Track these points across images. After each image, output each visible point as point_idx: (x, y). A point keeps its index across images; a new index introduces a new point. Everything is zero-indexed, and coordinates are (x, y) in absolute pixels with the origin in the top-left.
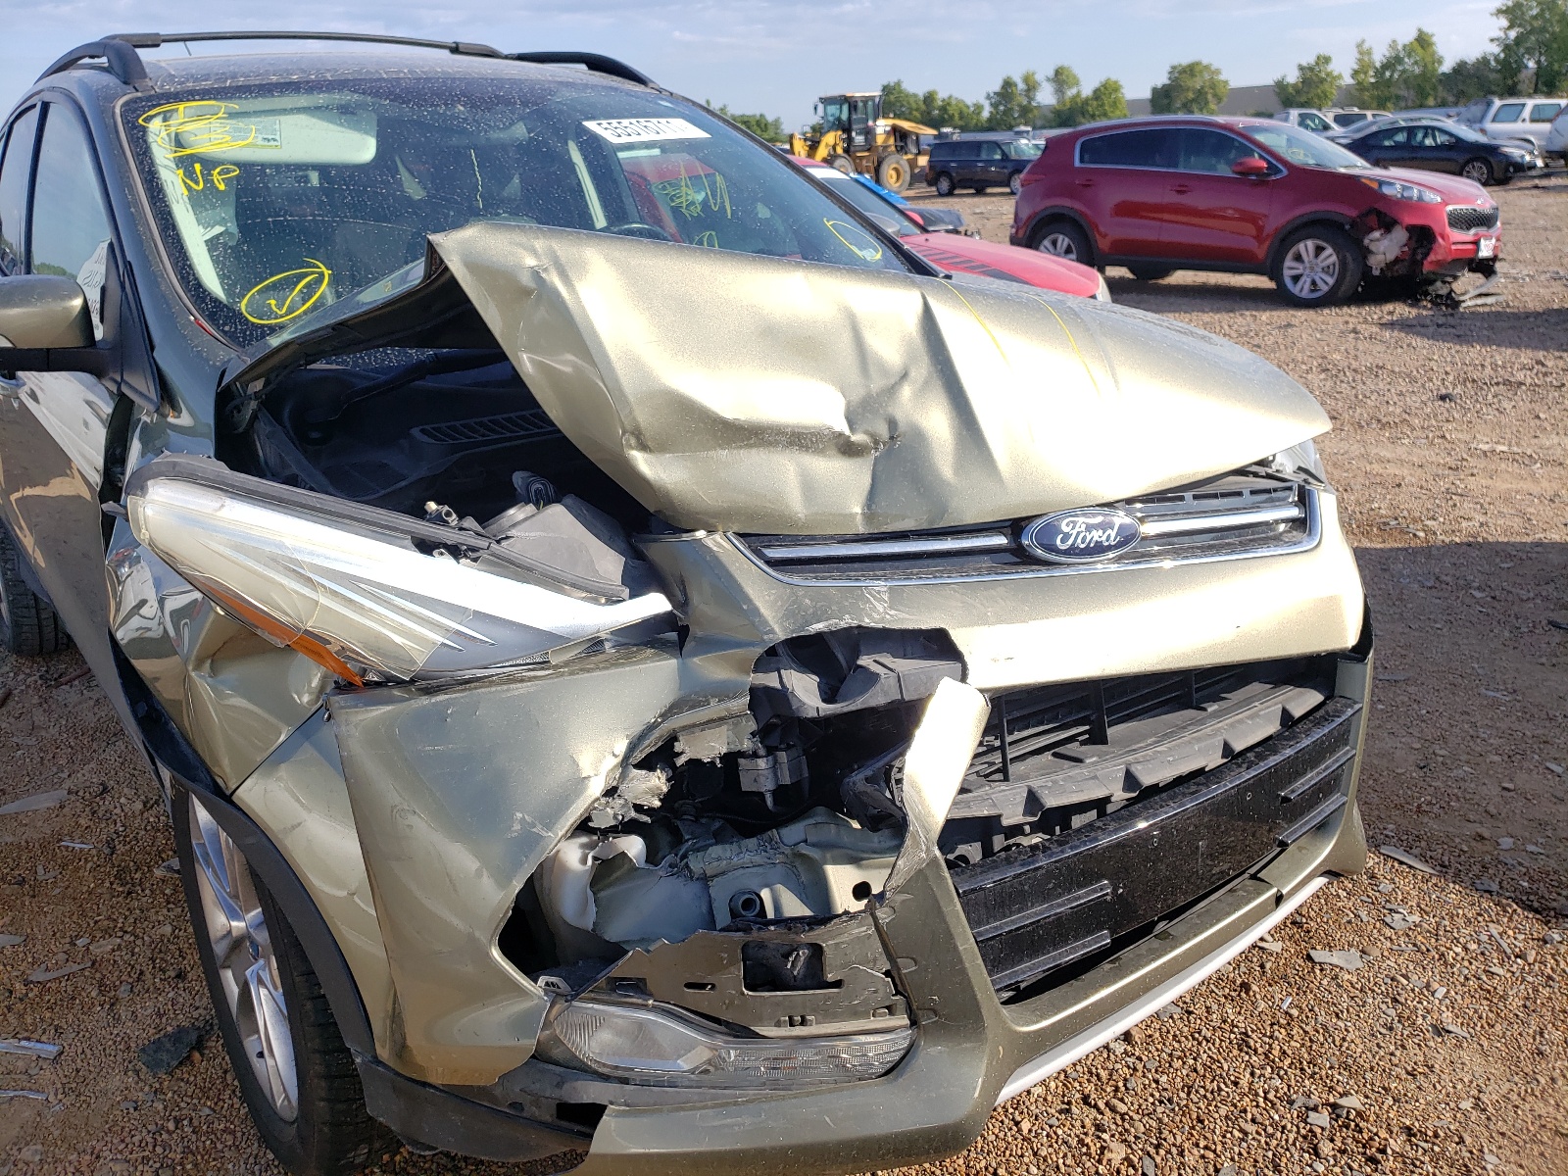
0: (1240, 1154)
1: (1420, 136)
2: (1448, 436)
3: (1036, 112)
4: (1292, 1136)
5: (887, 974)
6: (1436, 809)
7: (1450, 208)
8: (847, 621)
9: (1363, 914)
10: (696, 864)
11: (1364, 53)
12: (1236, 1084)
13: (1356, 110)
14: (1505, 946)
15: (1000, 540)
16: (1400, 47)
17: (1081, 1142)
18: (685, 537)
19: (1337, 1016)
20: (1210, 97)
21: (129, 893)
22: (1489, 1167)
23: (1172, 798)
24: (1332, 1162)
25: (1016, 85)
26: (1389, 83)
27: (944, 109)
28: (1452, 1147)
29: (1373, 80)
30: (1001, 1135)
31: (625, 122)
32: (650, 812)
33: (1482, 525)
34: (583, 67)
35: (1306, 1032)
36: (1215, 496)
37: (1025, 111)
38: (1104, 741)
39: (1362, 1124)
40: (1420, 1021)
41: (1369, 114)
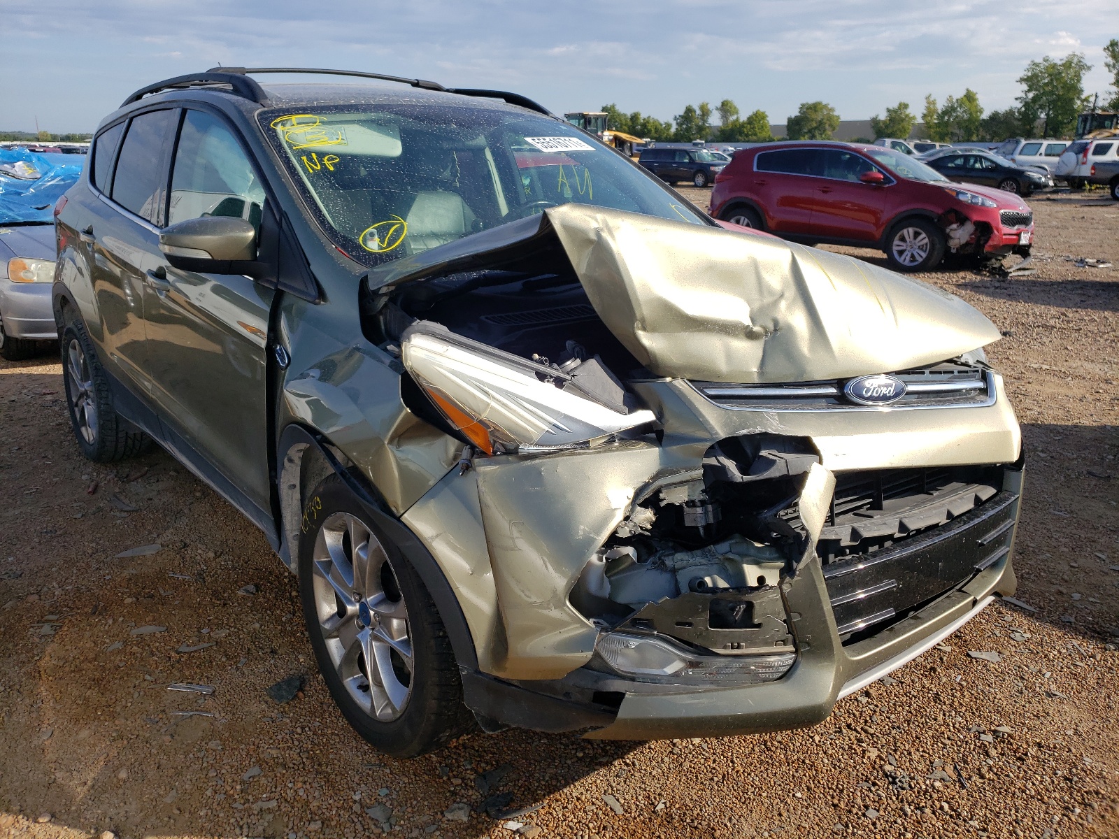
0: (943, 755)
1: (972, 161)
2: (1011, 358)
3: (707, 130)
4: (972, 746)
5: (785, 621)
6: (1032, 577)
7: (1002, 211)
8: (759, 430)
9: (997, 632)
10: (669, 562)
11: (930, 103)
12: (935, 719)
13: (929, 142)
14: (1083, 651)
15: (833, 391)
16: (954, 101)
17: (850, 748)
18: (660, 380)
19: (989, 686)
20: (827, 126)
21: (225, 605)
22: (1087, 763)
23: (928, 536)
24: (997, 760)
25: (695, 112)
26: (947, 124)
27: (644, 125)
28: (1065, 754)
29: (936, 121)
30: (803, 743)
31: (547, 139)
32: (647, 530)
33: (1039, 413)
34: (503, 100)
35: (972, 694)
36: (940, 373)
37: (701, 129)
38: (880, 508)
39: (1012, 741)
40: (1038, 689)
41: (937, 145)
